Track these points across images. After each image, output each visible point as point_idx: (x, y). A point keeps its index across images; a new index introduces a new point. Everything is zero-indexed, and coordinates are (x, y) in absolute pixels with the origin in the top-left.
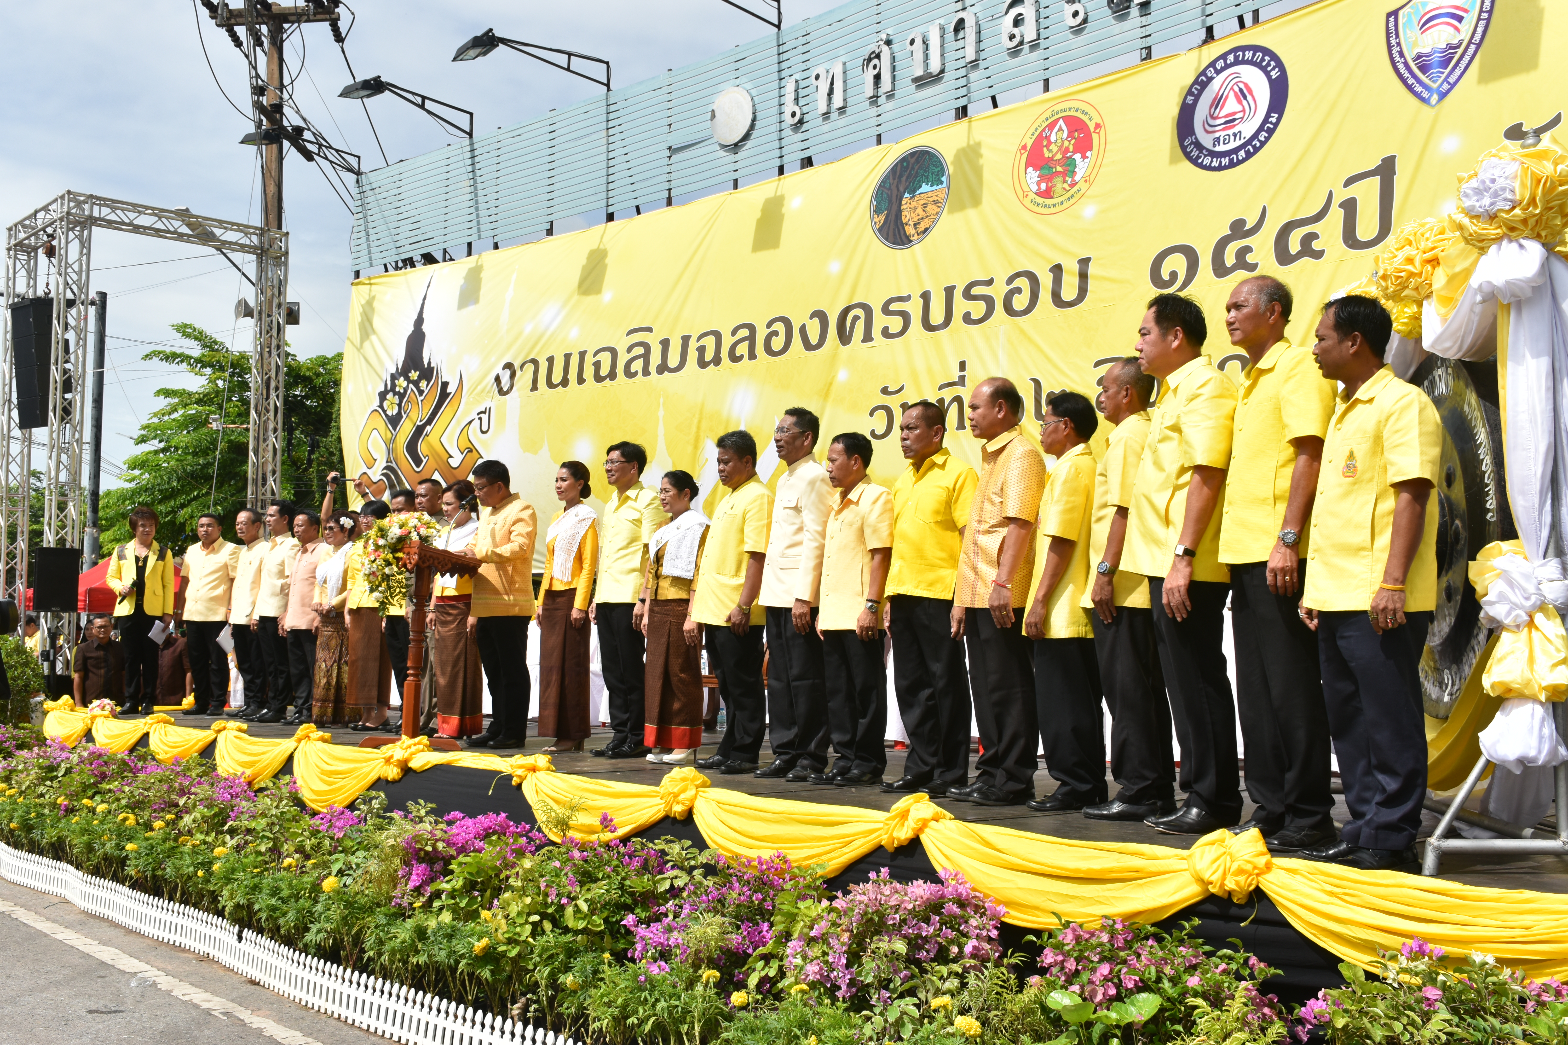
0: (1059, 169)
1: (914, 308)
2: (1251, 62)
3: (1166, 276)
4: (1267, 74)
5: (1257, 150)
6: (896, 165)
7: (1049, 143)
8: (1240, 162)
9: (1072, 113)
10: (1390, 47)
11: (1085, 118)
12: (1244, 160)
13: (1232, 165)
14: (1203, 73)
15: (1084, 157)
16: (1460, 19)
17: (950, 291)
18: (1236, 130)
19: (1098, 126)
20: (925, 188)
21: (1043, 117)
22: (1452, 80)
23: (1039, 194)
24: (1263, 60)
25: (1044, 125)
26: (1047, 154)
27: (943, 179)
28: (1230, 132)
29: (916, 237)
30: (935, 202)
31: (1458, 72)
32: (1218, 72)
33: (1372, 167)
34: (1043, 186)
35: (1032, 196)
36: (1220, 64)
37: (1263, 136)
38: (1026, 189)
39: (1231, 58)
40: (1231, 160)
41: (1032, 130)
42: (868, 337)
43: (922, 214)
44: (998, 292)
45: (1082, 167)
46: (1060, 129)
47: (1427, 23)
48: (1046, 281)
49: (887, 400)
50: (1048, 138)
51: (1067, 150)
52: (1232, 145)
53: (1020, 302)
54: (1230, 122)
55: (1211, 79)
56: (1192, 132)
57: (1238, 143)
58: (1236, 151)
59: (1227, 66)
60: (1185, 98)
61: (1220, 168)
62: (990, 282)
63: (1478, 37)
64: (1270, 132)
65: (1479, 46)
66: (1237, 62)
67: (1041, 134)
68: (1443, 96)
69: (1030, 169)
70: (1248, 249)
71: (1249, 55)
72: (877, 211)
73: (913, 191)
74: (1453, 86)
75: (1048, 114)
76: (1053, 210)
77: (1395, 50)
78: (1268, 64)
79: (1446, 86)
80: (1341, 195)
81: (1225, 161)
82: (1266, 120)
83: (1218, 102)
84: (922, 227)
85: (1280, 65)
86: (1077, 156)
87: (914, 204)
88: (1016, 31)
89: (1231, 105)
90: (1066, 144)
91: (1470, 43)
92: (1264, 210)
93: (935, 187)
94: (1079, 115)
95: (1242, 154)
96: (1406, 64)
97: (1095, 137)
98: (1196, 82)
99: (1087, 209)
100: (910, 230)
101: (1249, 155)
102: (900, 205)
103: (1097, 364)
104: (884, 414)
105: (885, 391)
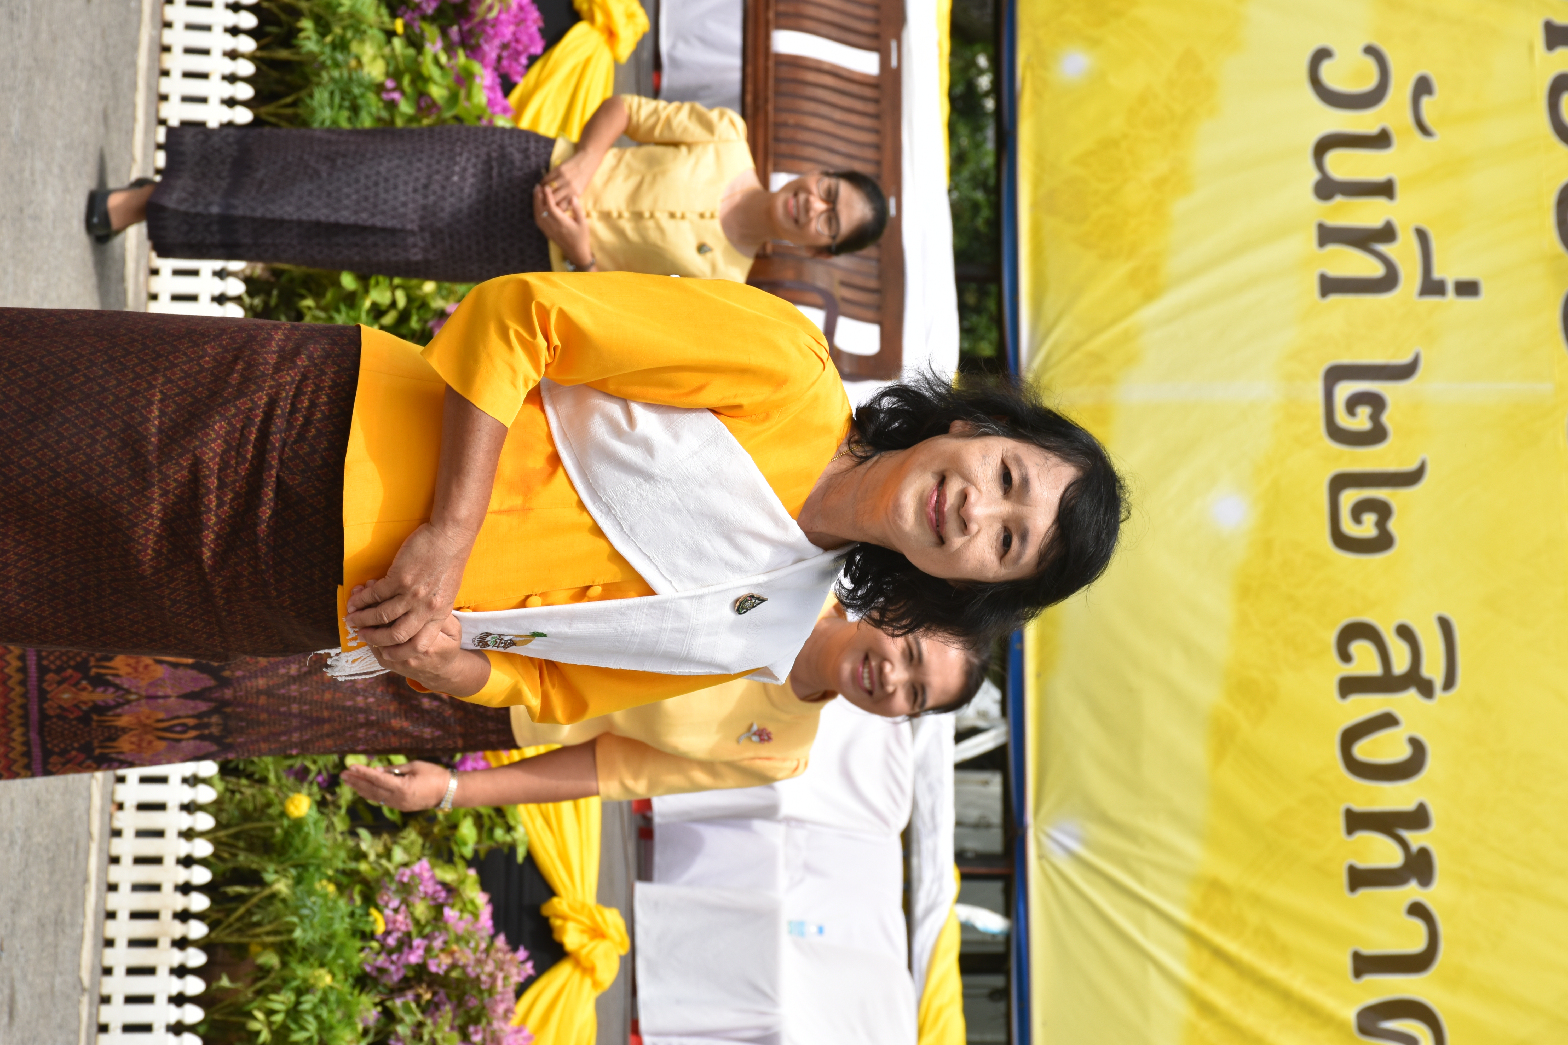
49: (1400, 93)
103: (1445, 626)
104: (1368, 82)
105: (1423, 87)
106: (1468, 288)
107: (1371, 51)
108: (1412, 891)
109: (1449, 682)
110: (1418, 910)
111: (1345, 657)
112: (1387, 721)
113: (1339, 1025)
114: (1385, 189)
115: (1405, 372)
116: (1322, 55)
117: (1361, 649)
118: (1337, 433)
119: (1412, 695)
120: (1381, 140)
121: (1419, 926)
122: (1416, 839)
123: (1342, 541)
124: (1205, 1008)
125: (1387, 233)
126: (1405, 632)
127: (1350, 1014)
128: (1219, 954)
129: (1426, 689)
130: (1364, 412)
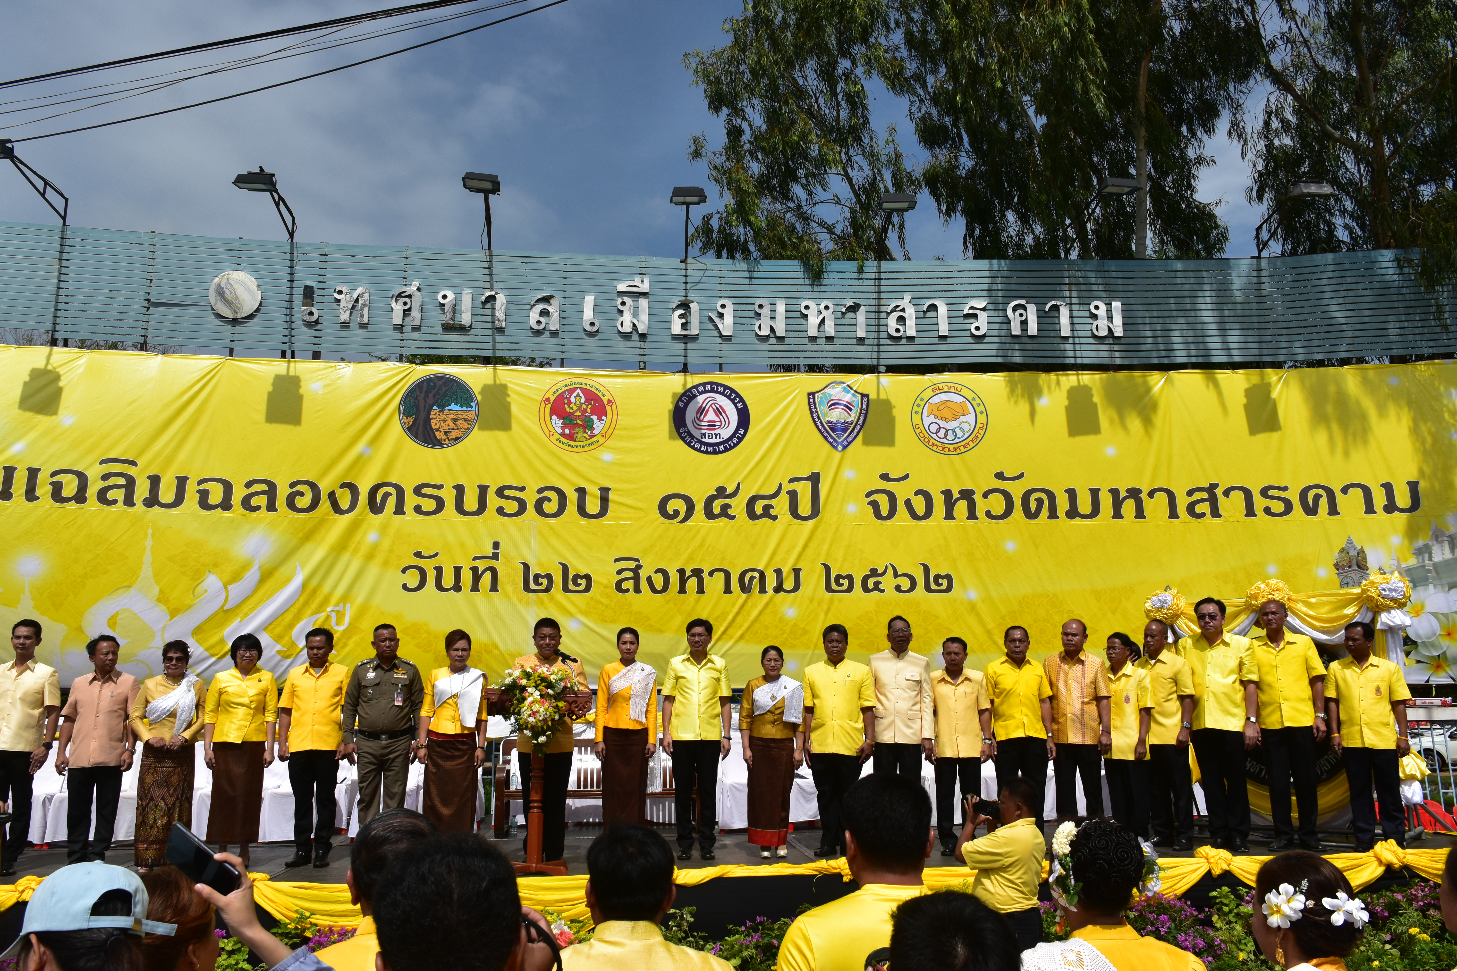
0: (579, 422)
1: (449, 496)
2: (723, 394)
3: (671, 512)
4: (735, 404)
5: (731, 448)
6: (423, 382)
7: (570, 403)
8: (720, 452)
9: (587, 387)
10: (811, 413)
11: (600, 394)
12: (723, 452)
13: (715, 452)
14: (689, 390)
15: (600, 419)
16: (851, 410)
17: (483, 490)
18: (717, 432)
19: (609, 401)
20: (453, 406)
21: (564, 383)
22: (849, 440)
23: (563, 435)
24: (731, 395)
25: (564, 389)
26: (568, 410)
27: (473, 404)
28: (713, 432)
29: (447, 441)
30: (466, 420)
31: (852, 437)
32: (701, 393)
33: (806, 475)
34: (567, 431)
35: (557, 436)
36: (701, 389)
37: (735, 440)
38: (552, 430)
39: (708, 387)
40: (715, 450)
41: (554, 389)
42: (400, 510)
43: (452, 425)
44: (530, 497)
45: (598, 426)
46: (578, 395)
47: (833, 405)
48: (572, 497)
49: (420, 562)
50: (569, 399)
51: (585, 411)
52: (714, 440)
53: (550, 507)
54: (712, 426)
55: (695, 396)
56: (685, 426)
57: (718, 440)
58: (718, 444)
59: (705, 392)
60: (677, 403)
61: (707, 452)
62: (522, 489)
63: (861, 422)
64: (740, 439)
65: (862, 427)
66: (712, 391)
67: (561, 394)
68: (845, 447)
69: (554, 417)
70: (728, 506)
71: (721, 389)
72: (406, 413)
73: (442, 407)
74: (850, 443)
75: (568, 382)
76: (575, 449)
77: (815, 415)
78: (735, 399)
79: (845, 443)
80: (787, 487)
81: (710, 449)
82: (736, 431)
83: (701, 411)
84: (453, 435)
85: (742, 400)
86: (595, 418)
87: (443, 416)
88: (542, 319)
89: (711, 416)
90: (584, 406)
91: (857, 424)
92: (739, 485)
93: (464, 409)
94: (593, 389)
95: (722, 447)
96: (822, 424)
97: (608, 408)
98: (684, 394)
99: (606, 455)
100: (439, 435)
101: (726, 450)
102: (429, 414)
103: (617, 560)
104: (416, 572)
105: (418, 555)
106: (496, 545)
107: (404, 571)
108: (705, 575)
109: (637, 560)
110: (711, 574)
111: (627, 591)
112: (649, 579)
113: (747, 598)
114: (458, 570)
115: (526, 567)
116: (405, 587)
117: (625, 586)
118: (547, 590)
119: (641, 572)
120: (439, 570)
121: (716, 574)
122: (688, 573)
123: (587, 589)
124: (742, 637)
125: (474, 570)
126: (619, 572)
127: (744, 596)
128: (724, 633)
129: (639, 567)
130: (540, 580)
